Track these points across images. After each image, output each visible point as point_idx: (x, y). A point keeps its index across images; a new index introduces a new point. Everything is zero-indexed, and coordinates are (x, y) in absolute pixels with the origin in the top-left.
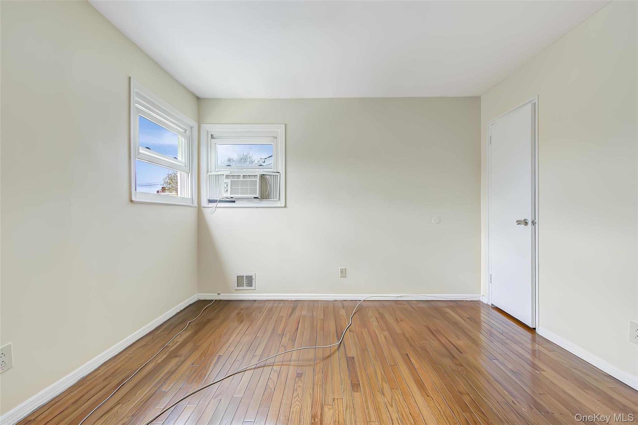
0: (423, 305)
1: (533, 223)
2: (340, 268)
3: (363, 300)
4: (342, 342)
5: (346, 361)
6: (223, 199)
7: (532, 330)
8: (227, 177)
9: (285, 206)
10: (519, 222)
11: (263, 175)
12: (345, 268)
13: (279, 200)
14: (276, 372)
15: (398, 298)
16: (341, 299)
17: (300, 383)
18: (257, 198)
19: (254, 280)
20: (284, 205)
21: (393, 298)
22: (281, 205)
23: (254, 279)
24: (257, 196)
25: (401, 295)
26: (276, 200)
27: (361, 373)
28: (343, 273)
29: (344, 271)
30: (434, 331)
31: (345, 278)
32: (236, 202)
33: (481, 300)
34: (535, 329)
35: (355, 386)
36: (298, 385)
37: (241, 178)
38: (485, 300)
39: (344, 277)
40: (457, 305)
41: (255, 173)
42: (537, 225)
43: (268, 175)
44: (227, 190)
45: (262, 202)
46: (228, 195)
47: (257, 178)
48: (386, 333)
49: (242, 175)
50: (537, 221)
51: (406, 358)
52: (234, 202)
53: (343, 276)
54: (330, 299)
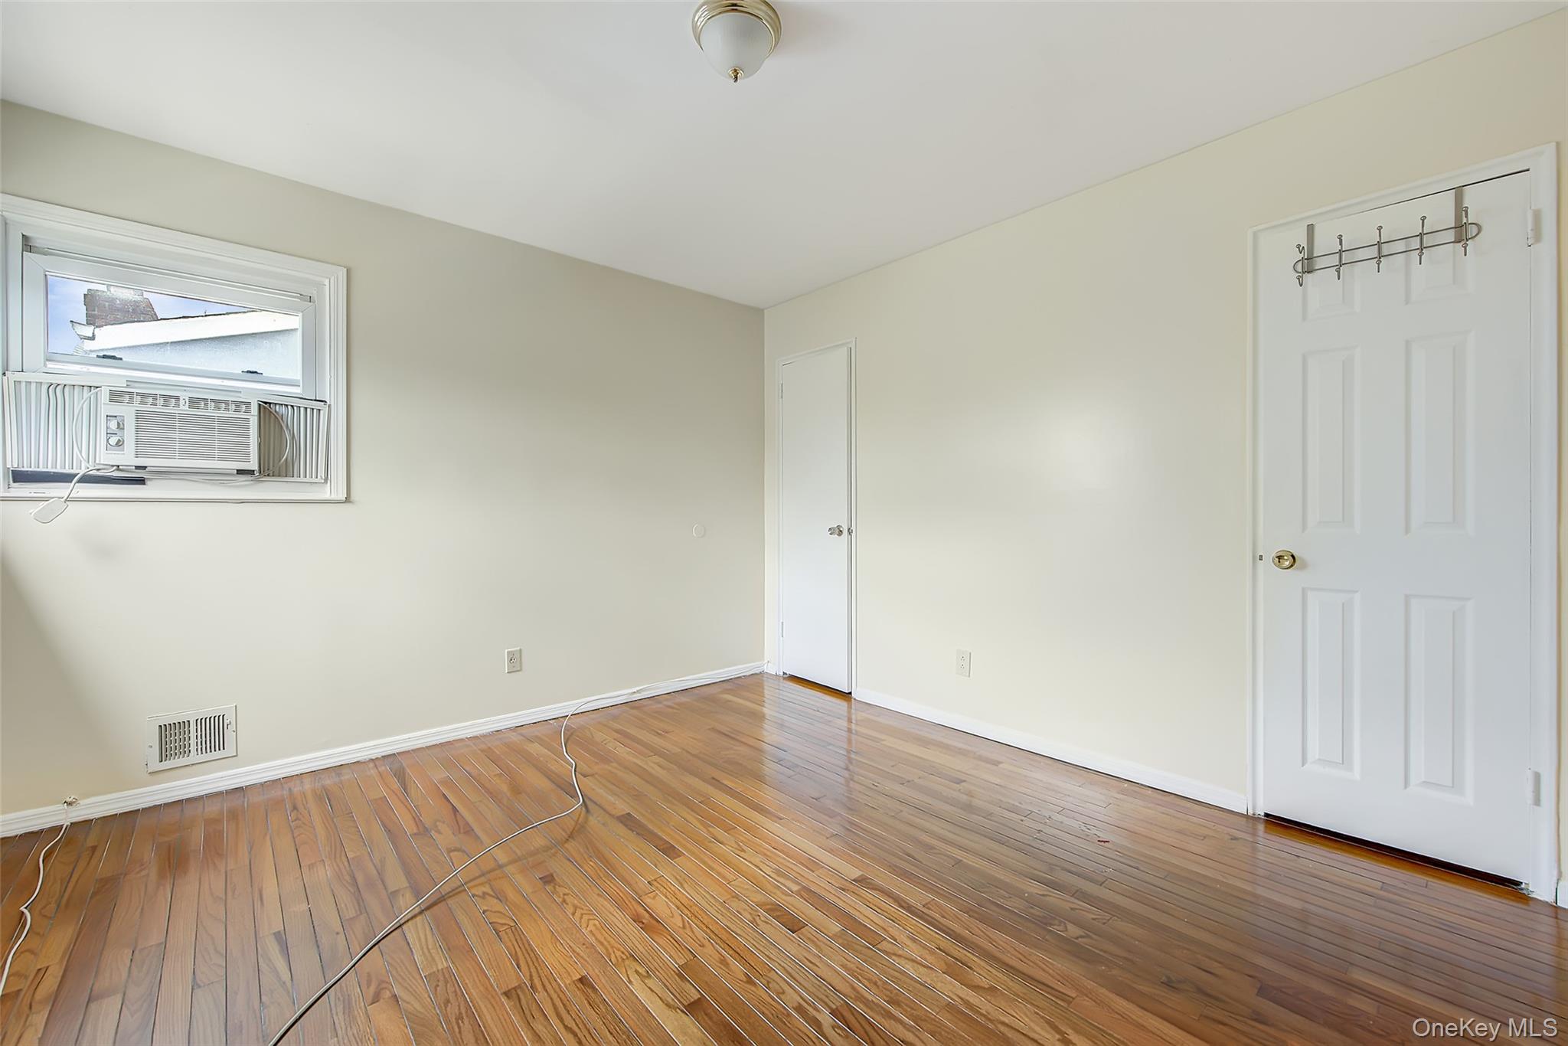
0: (683, 699)
1: (850, 532)
2: (506, 651)
3: (571, 713)
4: (585, 799)
5: (621, 825)
6: (98, 470)
7: (847, 696)
8: (115, 396)
9: (348, 500)
10: (832, 531)
11: (266, 403)
12: (520, 650)
13: (326, 479)
14: (487, 896)
15: (635, 695)
16: (510, 726)
17: (561, 890)
18: (251, 472)
19: (232, 727)
20: (342, 496)
21: (625, 697)
22: (334, 497)
23: (233, 723)
24: (253, 464)
25: (638, 688)
26: (316, 480)
27: (664, 831)
28: (515, 661)
29: (517, 656)
30: (730, 734)
31: (520, 673)
32: (148, 482)
33: (765, 671)
34: (850, 693)
35: (669, 851)
36: (561, 894)
37: (184, 408)
38: (771, 669)
39: (518, 671)
40: (736, 684)
41: (239, 395)
42: (853, 534)
43: (287, 405)
44: (120, 444)
45: (261, 485)
46: (127, 458)
47: (249, 412)
48: (656, 758)
49: (185, 396)
50: (853, 528)
51: (715, 782)
52: (141, 481)
53: (515, 669)
54: (481, 732)
